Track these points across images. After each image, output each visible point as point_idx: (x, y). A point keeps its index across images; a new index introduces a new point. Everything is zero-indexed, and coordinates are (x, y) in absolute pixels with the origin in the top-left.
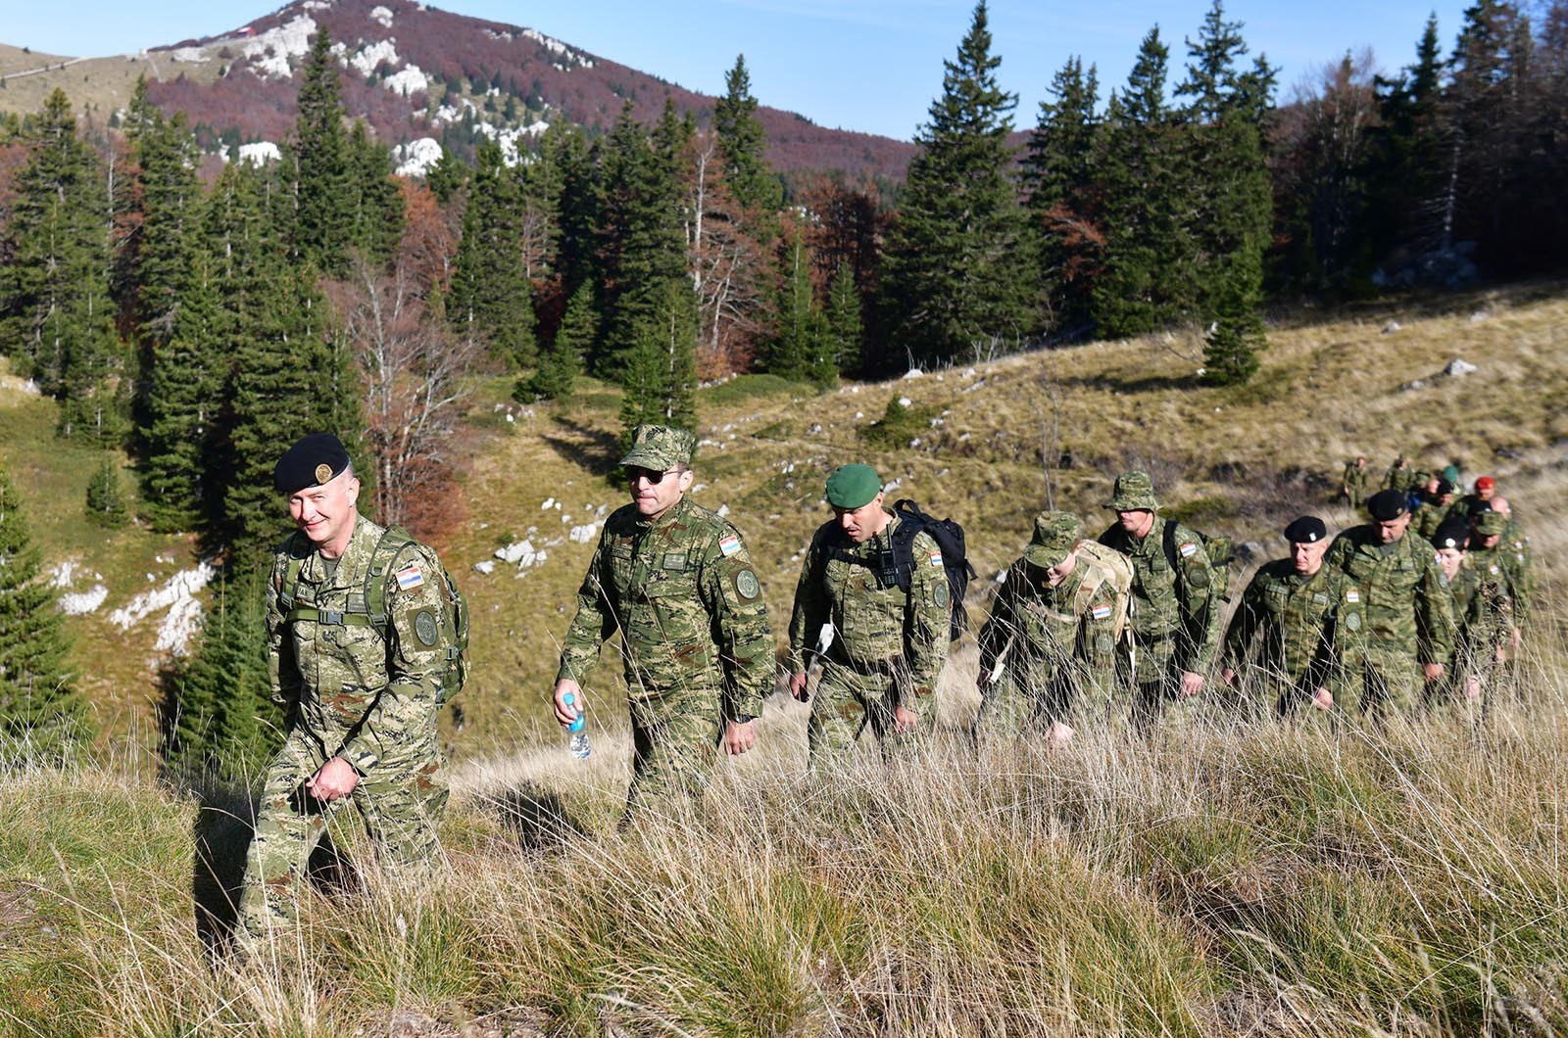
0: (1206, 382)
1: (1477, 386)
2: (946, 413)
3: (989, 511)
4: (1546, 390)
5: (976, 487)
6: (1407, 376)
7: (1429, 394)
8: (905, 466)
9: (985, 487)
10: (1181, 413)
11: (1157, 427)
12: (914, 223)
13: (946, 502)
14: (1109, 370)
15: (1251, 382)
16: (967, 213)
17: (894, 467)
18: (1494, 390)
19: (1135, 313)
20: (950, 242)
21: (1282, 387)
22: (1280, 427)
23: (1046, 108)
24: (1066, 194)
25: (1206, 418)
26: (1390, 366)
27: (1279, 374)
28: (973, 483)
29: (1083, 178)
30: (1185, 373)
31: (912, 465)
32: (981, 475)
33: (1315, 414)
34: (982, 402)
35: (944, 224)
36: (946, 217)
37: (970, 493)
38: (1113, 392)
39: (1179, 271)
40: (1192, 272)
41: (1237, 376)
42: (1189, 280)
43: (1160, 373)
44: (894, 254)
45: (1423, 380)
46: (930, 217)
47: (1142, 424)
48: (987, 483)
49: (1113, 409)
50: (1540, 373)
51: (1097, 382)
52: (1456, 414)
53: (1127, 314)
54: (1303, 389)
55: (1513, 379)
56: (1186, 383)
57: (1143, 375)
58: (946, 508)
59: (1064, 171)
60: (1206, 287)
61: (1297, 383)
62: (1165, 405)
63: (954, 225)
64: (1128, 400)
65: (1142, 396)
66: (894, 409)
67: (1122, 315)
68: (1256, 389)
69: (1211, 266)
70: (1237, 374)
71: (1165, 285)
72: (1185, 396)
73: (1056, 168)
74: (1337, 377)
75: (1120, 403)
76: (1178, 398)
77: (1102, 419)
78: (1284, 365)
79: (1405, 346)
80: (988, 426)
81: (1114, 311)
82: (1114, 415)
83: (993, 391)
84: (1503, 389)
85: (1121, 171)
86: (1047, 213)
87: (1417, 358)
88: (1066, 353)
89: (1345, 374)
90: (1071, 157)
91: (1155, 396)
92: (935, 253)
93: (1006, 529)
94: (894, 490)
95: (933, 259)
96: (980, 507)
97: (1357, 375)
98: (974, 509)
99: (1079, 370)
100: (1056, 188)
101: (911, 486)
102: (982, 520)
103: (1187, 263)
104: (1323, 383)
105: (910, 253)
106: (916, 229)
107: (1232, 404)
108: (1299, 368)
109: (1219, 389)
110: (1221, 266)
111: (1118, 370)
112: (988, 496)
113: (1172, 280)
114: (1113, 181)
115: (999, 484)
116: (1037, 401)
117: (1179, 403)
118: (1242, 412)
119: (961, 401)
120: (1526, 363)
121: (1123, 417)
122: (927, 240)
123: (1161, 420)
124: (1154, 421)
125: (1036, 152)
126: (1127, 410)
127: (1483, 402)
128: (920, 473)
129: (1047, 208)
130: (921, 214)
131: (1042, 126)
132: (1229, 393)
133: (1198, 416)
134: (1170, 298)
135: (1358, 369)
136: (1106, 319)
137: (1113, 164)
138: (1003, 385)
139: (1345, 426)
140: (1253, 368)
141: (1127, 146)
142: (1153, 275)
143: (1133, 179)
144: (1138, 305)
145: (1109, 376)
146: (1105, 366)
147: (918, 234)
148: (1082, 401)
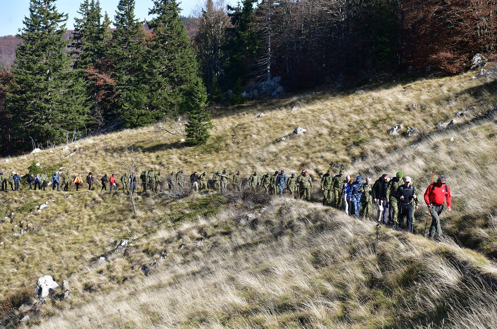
0: (187, 144)
1: (310, 138)
2: (61, 168)
3: (99, 213)
4: (341, 137)
5: (88, 202)
6: (279, 136)
7: (291, 142)
8: (48, 195)
9: (93, 202)
10: (180, 159)
11: (171, 166)
12: (22, 77)
13: (75, 211)
14: (138, 142)
15: (208, 143)
16: (48, 71)
17: (42, 197)
18: (318, 139)
19: (142, 115)
20: (42, 86)
21: (223, 144)
22: (229, 162)
23: (77, 20)
24: (94, 61)
25: (193, 160)
26: (268, 132)
27: (219, 139)
28: (86, 200)
29: (100, 53)
30: (175, 141)
31: (52, 194)
32: (90, 196)
33: (243, 155)
34: (79, 162)
35: (38, 77)
36: (38, 73)
37: (86, 206)
38: (144, 152)
39: (160, 95)
40: (166, 96)
41: (201, 141)
42: (165, 99)
43: (163, 142)
44: (14, 93)
45: (286, 137)
46: (30, 74)
47: (163, 166)
48: (94, 199)
49: (147, 160)
50: (335, 130)
51: (134, 148)
52: (306, 150)
53: (139, 116)
54: (232, 144)
55: (324, 134)
56: (177, 145)
57: (155, 144)
58: (76, 214)
59: (91, 50)
60: (173, 101)
61: (229, 142)
62: (171, 156)
63: (43, 78)
64: (153, 155)
65: (159, 153)
66: (33, 168)
67: (137, 116)
68: (211, 146)
69: (173, 92)
70: (201, 140)
71: (155, 102)
72: (179, 151)
73: (87, 50)
74: (245, 138)
75: (149, 157)
76: (176, 153)
77: (142, 165)
78: (220, 135)
79: (271, 123)
80: (86, 173)
81: (132, 114)
82: (148, 163)
83: (83, 156)
84: (322, 138)
85: (119, 50)
86: (86, 70)
87: (278, 128)
88: (114, 135)
89: (249, 136)
90: (94, 43)
91: (165, 152)
92: (35, 92)
93: (111, 221)
94: (45, 208)
95: (34, 94)
96: (94, 211)
97: (254, 136)
98: (91, 213)
99: (123, 143)
100: (88, 59)
101: (54, 205)
102: (97, 217)
103: (163, 91)
104: (241, 141)
105: (22, 92)
106: (24, 80)
107: (202, 153)
108: (227, 135)
109: (194, 147)
110: (178, 92)
111: (143, 142)
112: (96, 206)
113: (157, 99)
114: (116, 55)
115: (100, 199)
116: (108, 158)
117: (178, 155)
118: (208, 157)
119: (67, 161)
120: (327, 127)
121: (152, 163)
122: (30, 86)
123: (172, 163)
124: (168, 164)
125: (75, 42)
126: (154, 160)
127: (316, 144)
128: (57, 198)
129: (86, 68)
130: (25, 72)
131: (76, 30)
132: (200, 148)
133: (189, 160)
134: (157, 108)
135: (254, 134)
136: (129, 119)
137: (115, 47)
138: (87, 152)
139: (259, 159)
140: (207, 137)
141: (120, 38)
142: (148, 97)
143: (125, 54)
144: (143, 111)
145: (138, 145)
146: (136, 141)
147: (25, 82)
148: (129, 158)
